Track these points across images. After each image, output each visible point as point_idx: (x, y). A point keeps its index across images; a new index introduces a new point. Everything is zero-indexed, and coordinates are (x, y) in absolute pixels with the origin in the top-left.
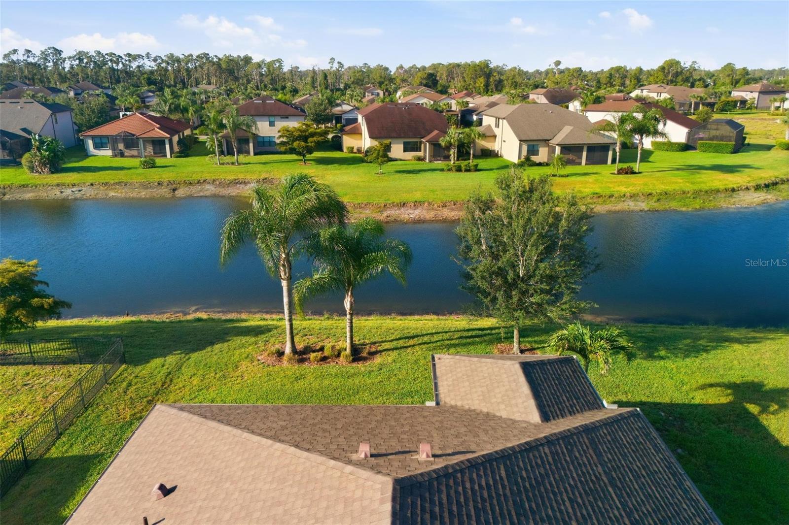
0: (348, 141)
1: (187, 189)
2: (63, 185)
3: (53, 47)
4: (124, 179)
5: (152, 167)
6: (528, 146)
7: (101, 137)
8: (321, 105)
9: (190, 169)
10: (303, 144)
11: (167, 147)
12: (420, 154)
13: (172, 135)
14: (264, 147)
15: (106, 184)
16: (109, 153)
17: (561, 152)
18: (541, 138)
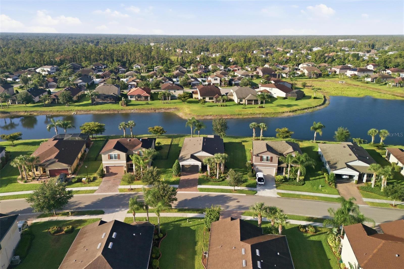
0: (194, 96)
1: (158, 110)
2: (130, 109)
4: (143, 108)
5: (148, 104)
7: (132, 95)
10: (184, 99)
11: (149, 98)
12: (213, 100)
13: (149, 94)
14: (173, 98)
16: (135, 99)
17: (247, 101)
18: (243, 97)
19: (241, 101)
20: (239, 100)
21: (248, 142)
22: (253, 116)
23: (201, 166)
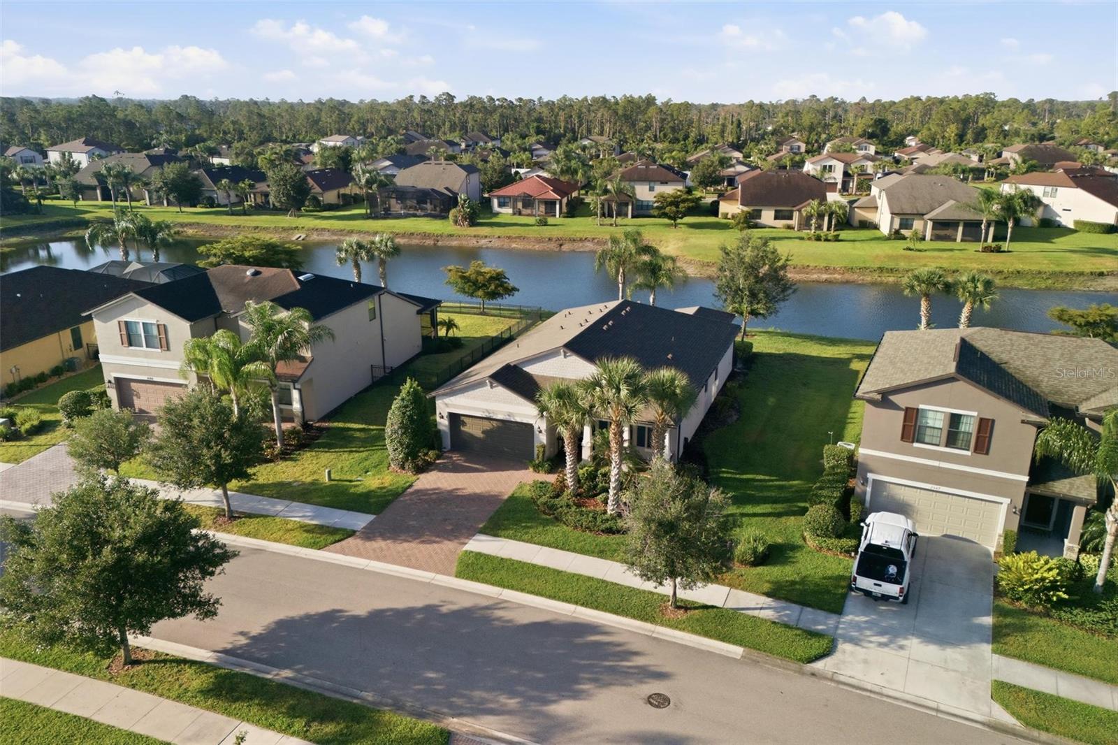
0: (723, 208)
1: (571, 245)
2: (478, 236)
3: (448, 93)
4: (523, 234)
5: (545, 225)
6: (901, 219)
7: (504, 197)
8: (711, 166)
9: (575, 228)
10: (674, 209)
11: (558, 206)
12: (790, 222)
13: (562, 197)
14: (642, 210)
15: (509, 237)
16: (510, 211)
17: (934, 228)
18: (915, 212)
19: (906, 224)
20: (897, 222)
23: (543, 432)
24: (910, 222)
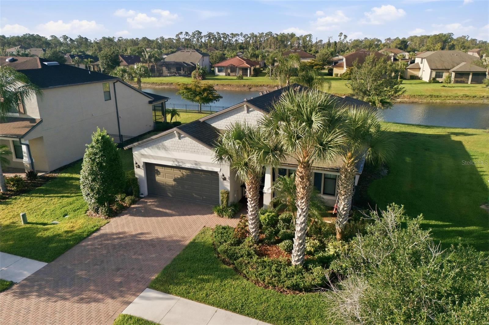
0: (336, 71)
1: (256, 88)
3: (198, 31)
4: (230, 83)
5: (242, 79)
6: (436, 72)
7: (221, 67)
8: (326, 55)
9: (258, 81)
11: (249, 71)
13: (251, 66)
15: (223, 85)
16: (224, 73)
17: (455, 77)
18: (444, 68)
19: (439, 75)
20: (434, 74)
21: (475, 136)
22: (471, 101)
23: (227, 179)
24: (441, 74)
